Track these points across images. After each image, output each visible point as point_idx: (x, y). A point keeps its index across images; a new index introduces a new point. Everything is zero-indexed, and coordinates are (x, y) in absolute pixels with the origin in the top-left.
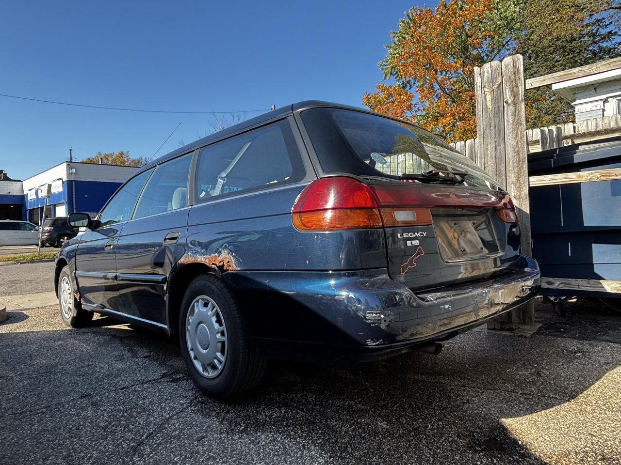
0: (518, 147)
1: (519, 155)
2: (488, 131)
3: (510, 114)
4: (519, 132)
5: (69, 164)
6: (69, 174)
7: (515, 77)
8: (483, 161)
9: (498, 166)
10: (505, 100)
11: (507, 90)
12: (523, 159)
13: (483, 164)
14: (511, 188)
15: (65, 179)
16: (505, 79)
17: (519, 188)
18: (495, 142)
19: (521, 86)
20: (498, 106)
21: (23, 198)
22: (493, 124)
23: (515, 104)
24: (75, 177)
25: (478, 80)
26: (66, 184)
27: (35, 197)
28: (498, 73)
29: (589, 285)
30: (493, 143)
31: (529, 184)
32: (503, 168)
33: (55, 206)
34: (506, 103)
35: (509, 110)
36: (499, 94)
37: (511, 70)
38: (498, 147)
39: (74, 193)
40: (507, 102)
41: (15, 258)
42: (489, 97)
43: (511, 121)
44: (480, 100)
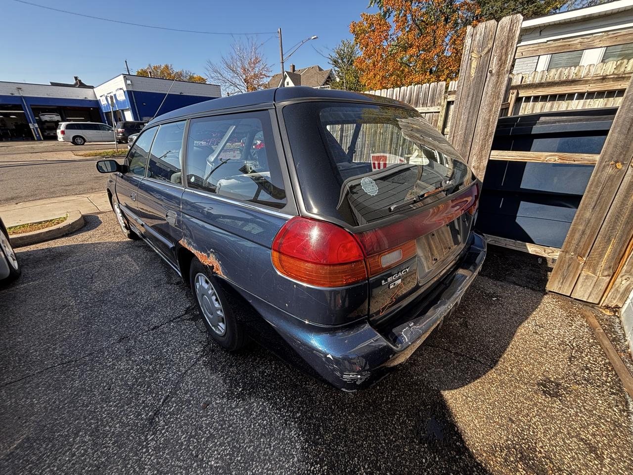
0: (489, 121)
1: (488, 129)
2: (465, 101)
3: (491, 85)
4: (494, 106)
5: (125, 77)
6: (127, 85)
7: (507, 43)
8: (454, 130)
9: (466, 137)
10: (490, 69)
11: (495, 58)
12: (490, 134)
13: (453, 133)
14: (473, 158)
15: (125, 89)
16: (496, 45)
17: (480, 159)
18: (469, 113)
19: (512, 54)
20: (481, 76)
21: (97, 102)
22: (471, 94)
23: (499, 75)
24: (133, 88)
25: (468, 41)
26: (126, 92)
27: (106, 102)
28: (491, 36)
29: (514, 245)
30: (466, 114)
31: (489, 157)
32: (470, 140)
33: (123, 111)
34: (489, 72)
35: (491, 80)
36: (485, 62)
37: (506, 34)
38: (470, 118)
39: (135, 101)
40: (491, 72)
41: (101, 154)
42: (474, 64)
43: (489, 94)
44: (464, 67)
